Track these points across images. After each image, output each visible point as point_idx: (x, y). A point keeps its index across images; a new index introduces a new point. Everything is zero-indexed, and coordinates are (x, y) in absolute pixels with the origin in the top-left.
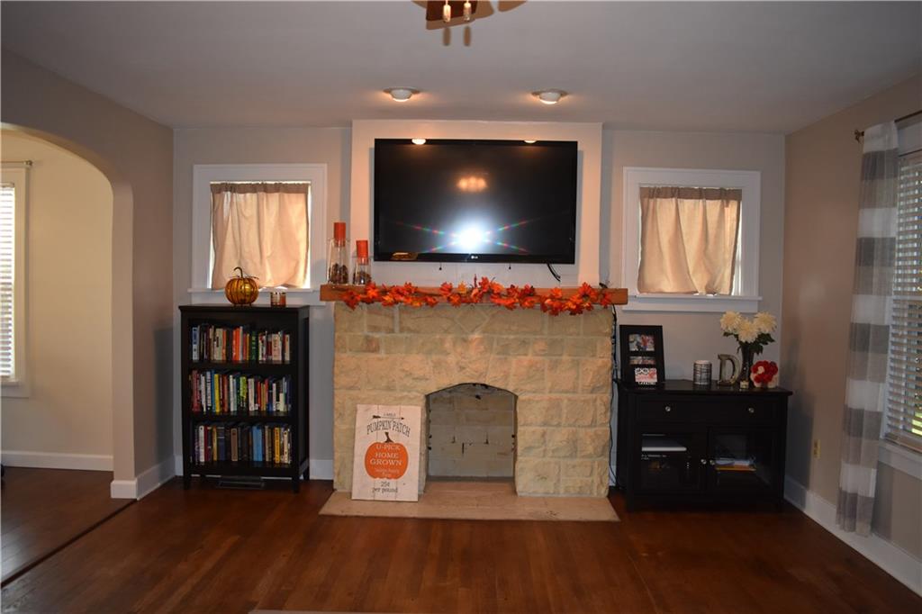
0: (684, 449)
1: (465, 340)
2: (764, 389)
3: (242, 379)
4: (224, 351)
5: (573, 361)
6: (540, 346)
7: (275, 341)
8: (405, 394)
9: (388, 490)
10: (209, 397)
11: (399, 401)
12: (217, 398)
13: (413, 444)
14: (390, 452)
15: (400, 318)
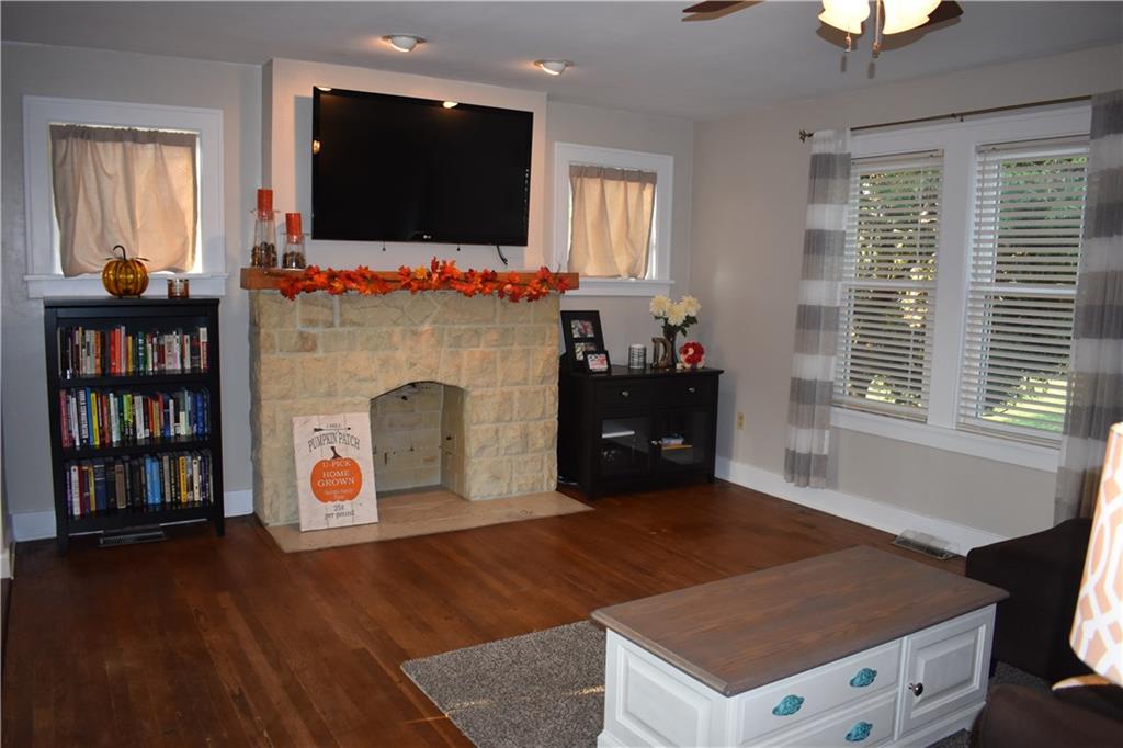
0: (632, 433)
1: (414, 333)
2: (694, 369)
3: (126, 398)
4: (98, 360)
5: (524, 350)
6: (494, 336)
7: (170, 344)
8: (348, 399)
9: (343, 514)
10: (85, 426)
11: (341, 408)
12: (96, 426)
13: (364, 458)
14: (340, 469)
15: (341, 309)
